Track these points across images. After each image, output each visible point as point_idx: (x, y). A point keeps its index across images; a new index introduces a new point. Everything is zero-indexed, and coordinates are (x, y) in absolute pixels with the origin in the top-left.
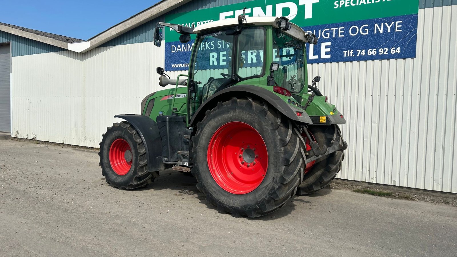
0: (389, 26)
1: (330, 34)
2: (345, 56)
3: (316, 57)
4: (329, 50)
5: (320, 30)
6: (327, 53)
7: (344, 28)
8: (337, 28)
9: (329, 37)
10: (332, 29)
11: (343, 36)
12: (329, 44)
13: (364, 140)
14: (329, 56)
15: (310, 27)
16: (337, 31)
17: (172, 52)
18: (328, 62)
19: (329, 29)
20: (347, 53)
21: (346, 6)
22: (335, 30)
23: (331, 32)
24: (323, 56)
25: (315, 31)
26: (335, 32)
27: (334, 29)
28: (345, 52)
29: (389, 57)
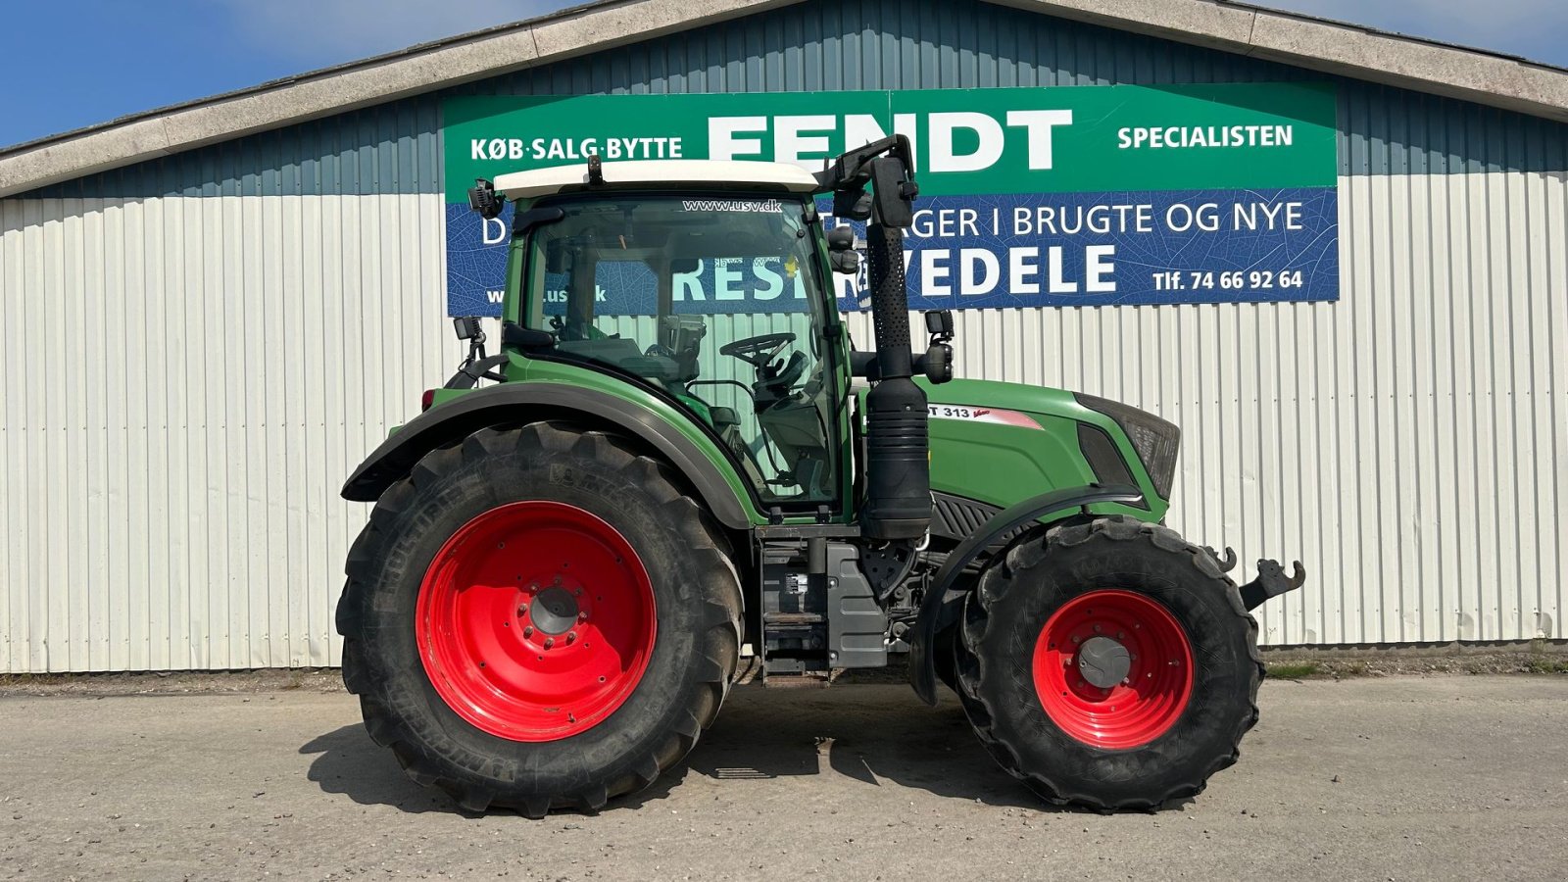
0: (1271, 212)
1: (1111, 222)
2: (1159, 287)
3: (1072, 287)
4: (1109, 268)
5: (1080, 209)
6: (1103, 277)
7: (1150, 206)
8: (1131, 207)
9: (1107, 229)
10: (1114, 207)
11: (1150, 230)
12: (1109, 250)
13: (1223, 526)
14: (1111, 287)
15: (1048, 195)
16: (1131, 215)
17: (486, 241)
18: (1110, 304)
19: (1106, 208)
20: (1163, 280)
21: (1153, 144)
22: (1126, 210)
23: (1115, 217)
24: (1093, 285)
25: (1063, 209)
26: (1126, 218)
27: (1123, 208)
28: (1158, 276)
29: (1275, 295)
